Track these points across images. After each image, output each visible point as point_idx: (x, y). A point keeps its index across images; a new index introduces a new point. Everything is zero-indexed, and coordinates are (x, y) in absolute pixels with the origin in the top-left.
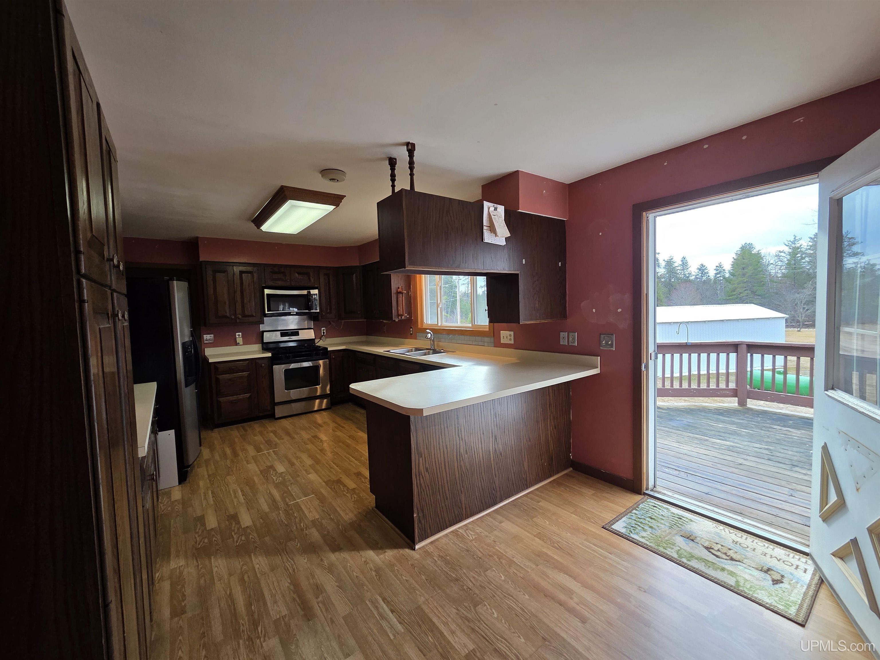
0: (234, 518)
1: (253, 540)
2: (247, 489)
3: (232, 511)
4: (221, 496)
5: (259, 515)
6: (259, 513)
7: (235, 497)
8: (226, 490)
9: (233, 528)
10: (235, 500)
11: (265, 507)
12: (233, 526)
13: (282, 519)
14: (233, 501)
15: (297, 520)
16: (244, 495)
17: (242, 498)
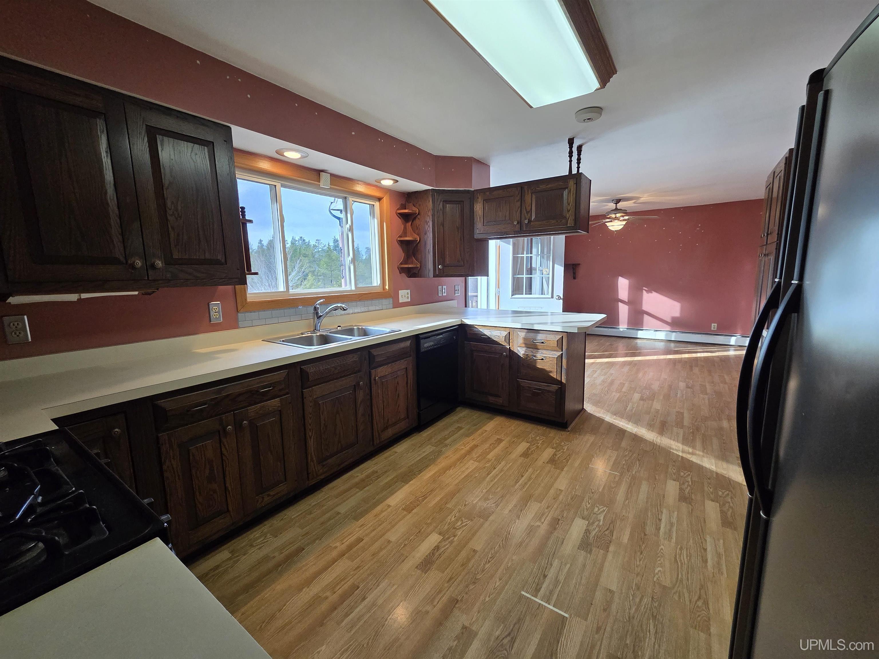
0: (683, 498)
1: (674, 468)
2: (650, 529)
3: (684, 507)
4: (691, 541)
5: (656, 483)
6: (654, 486)
7: (672, 525)
8: (681, 549)
9: (689, 488)
10: (674, 520)
11: (644, 487)
12: (688, 490)
13: (638, 467)
14: (677, 521)
15: (627, 459)
16: (659, 519)
17: (664, 518)
